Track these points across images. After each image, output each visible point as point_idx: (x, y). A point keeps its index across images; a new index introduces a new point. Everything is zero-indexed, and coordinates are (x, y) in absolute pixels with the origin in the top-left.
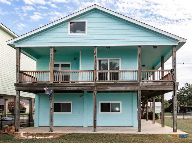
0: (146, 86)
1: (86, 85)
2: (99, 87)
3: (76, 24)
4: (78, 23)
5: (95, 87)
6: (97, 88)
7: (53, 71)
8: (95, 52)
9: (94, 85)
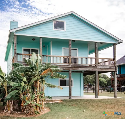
0: (101, 69)
1: (66, 67)
2: (74, 68)
3: (58, 22)
4: (59, 22)
5: (71, 68)
6: (72, 69)
7: (42, 55)
8: (70, 44)
9: (70, 67)
